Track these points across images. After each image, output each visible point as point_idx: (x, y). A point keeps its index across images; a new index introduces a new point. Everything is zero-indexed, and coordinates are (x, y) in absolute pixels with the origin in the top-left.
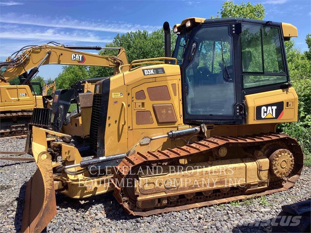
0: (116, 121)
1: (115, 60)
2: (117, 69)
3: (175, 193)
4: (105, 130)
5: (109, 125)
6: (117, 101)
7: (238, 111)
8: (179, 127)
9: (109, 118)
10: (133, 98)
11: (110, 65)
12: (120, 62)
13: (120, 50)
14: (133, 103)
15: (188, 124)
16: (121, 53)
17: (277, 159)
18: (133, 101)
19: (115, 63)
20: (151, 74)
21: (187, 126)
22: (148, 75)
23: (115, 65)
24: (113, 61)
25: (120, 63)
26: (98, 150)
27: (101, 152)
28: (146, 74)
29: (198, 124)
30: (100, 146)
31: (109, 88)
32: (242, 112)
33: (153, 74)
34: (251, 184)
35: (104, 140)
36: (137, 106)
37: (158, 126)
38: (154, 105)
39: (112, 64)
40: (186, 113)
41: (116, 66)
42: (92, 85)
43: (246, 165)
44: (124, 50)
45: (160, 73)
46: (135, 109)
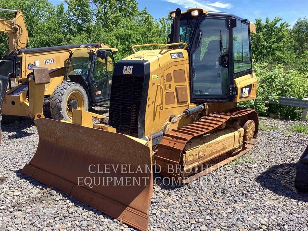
0: (153, 102)
1: (12, 24)
2: (14, 35)
3: (203, 161)
4: (146, 110)
5: (149, 105)
6: (154, 83)
7: (231, 91)
8: (189, 106)
9: (149, 99)
10: (164, 80)
11: (6, 30)
12: (18, 27)
13: (16, 13)
14: (164, 84)
15: (193, 103)
16: (18, 17)
17: (249, 127)
18: (164, 83)
19: (12, 28)
20: (176, 58)
21: (192, 105)
22: (174, 58)
23: (12, 30)
24: (10, 25)
25: (18, 29)
26: (139, 130)
27: (141, 131)
28: (173, 58)
29: (202, 103)
30: (141, 126)
31: (150, 70)
32: (235, 93)
33: (177, 58)
34: (236, 148)
35: (145, 120)
36: (167, 88)
37: (178, 105)
38: (176, 86)
39: (9, 29)
40: (192, 93)
41: (13, 32)
42: (29, 56)
43: (235, 134)
44: (21, 14)
45: (181, 58)
46: (165, 90)
